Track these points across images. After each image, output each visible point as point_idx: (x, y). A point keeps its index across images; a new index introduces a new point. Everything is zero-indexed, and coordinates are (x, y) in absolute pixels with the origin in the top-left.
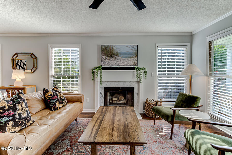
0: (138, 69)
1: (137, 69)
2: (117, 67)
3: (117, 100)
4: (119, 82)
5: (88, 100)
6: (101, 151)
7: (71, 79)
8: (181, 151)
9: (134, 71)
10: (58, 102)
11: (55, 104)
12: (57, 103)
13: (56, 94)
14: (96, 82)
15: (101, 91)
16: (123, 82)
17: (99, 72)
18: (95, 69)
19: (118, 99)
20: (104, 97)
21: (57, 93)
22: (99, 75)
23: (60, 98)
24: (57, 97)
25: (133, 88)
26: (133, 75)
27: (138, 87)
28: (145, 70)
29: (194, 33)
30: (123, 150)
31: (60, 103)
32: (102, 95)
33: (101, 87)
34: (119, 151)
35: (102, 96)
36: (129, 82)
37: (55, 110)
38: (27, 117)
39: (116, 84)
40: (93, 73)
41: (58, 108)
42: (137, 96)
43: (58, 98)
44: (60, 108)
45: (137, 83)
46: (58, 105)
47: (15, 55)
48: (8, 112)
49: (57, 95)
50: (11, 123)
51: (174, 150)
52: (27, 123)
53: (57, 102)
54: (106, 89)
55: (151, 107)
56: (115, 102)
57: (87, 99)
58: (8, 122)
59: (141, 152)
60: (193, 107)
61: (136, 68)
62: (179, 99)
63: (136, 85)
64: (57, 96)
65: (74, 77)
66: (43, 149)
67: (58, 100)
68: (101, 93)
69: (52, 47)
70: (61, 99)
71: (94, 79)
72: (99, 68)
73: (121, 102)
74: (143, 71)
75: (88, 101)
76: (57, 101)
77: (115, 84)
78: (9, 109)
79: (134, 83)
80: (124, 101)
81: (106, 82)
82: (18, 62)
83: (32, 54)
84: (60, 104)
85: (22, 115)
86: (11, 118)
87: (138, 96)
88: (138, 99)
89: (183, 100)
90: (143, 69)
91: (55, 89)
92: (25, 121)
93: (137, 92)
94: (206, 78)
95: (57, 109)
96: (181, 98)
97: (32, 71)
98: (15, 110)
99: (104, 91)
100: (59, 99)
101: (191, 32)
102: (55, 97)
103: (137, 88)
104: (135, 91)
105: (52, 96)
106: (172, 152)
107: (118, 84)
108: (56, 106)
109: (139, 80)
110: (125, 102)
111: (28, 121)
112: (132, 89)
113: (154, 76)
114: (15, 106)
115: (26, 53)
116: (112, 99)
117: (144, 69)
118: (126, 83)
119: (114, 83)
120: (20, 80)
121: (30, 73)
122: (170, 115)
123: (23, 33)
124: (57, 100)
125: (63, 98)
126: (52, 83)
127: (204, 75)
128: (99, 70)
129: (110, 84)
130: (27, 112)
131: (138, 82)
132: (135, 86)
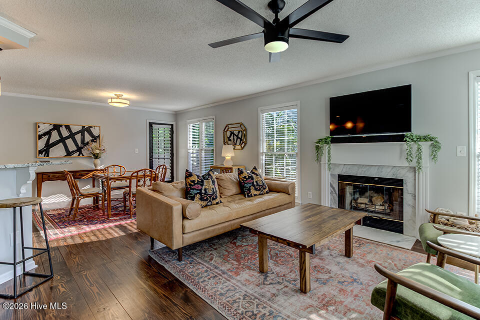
0: (412, 140)
1: (408, 139)
2: (362, 136)
3: (366, 204)
4: (368, 168)
5: (310, 194)
9: (402, 144)
11: (249, 190)
12: (252, 188)
13: (252, 177)
14: (322, 165)
15: (333, 181)
16: (377, 167)
17: (326, 147)
18: (319, 141)
19: (371, 201)
20: (337, 193)
21: (253, 175)
23: (256, 182)
25: (402, 180)
26: (401, 152)
28: (433, 141)
31: (256, 189)
32: (334, 188)
33: (332, 175)
35: (333, 191)
36: (390, 169)
37: (248, 196)
38: (213, 194)
39: (360, 170)
40: (317, 147)
41: (253, 195)
42: (413, 200)
43: (253, 182)
44: (255, 195)
45: (412, 170)
46: (253, 192)
47: (226, 127)
48: (197, 185)
50: (198, 196)
52: (212, 200)
54: (341, 178)
56: (362, 206)
57: (309, 192)
58: (196, 194)
61: (406, 137)
63: (410, 175)
64: (253, 179)
66: (221, 229)
68: (331, 186)
69: (263, 112)
70: (258, 184)
71: (318, 159)
72: (326, 139)
73: (375, 208)
74: (426, 144)
75: (310, 196)
76: (253, 186)
77: (357, 170)
78: (197, 183)
79: (406, 170)
80: (383, 208)
81: (341, 166)
82: (238, 134)
83: (241, 125)
85: (207, 191)
86: (198, 191)
87: (415, 199)
88: (414, 207)
90: (425, 139)
91: (254, 171)
92: (210, 197)
93: (413, 190)
95: (251, 196)
97: (241, 147)
98: (202, 185)
99: (338, 183)
100: (255, 184)
102: (250, 181)
103: (413, 181)
104: (408, 188)
105: (247, 179)
107: (364, 170)
108: (250, 192)
109: (414, 164)
111: (213, 199)
112: (400, 182)
113: (466, 155)
114: (202, 182)
115: (236, 124)
116: (356, 200)
117: (429, 138)
118: (384, 170)
119: (356, 168)
120: (230, 158)
121: (239, 149)
123: (237, 98)
124: (252, 184)
125: (261, 183)
126: (263, 163)
128: (326, 143)
129: (349, 169)
130: (213, 190)
131: (414, 167)
132: (407, 176)
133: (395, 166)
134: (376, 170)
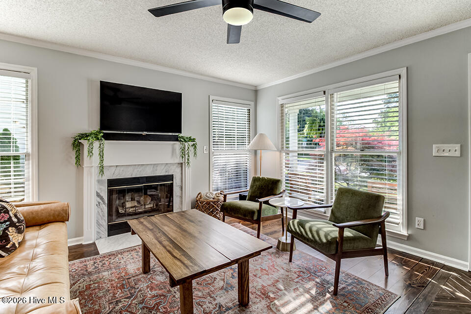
0: (184, 140)
1: (182, 140)
2: (141, 134)
3: (135, 207)
4: (144, 166)
6: (170, 303)
7: (14, 163)
8: (277, 256)
9: (175, 144)
10: (14, 228)
11: (5, 237)
12: (11, 231)
14: (85, 169)
15: (100, 189)
16: (152, 166)
17: (96, 144)
18: (84, 136)
19: (138, 202)
20: (107, 202)
22: (96, 151)
24: (6, 217)
25: (173, 175)
26: (173, 150)
27: (182, 174)
28: (194, 141)
29: (259, 88)
30: (206, 284)
31: (20, 231)
32: (102, 198)
33: (99, 181)
34: (200, 288)
35: (100, 201)
36: (164, 166)
37: (7, 251)
39: (136, 170)
40: (78, 146)
41: (17, 246)
42: (180, 191)
43: (10, 217)
45: (180, 165)
46: (15, 238)
49: (7, 209)
51: (270, 257)
53: (10, 229)
54: (111, 183)
55: (209, 207)
56: (131, 210)
59: (233, 276)
60: (276, 195)
61: (179, 137)
62: (255, 187)
63: (179, 170)
64: (7, 212)
65: (10, 160)
67: (13, 224)
68: (98, 195)
70: (19, 221)
73: (145, 208)
74: (191, 143)
76: (11, 225)
77: (133, 171)
79: (175, 166)
80: (152, 206)
81: (112, 168)
84: (19, 233)
87: (182, 190)
88: (181, 197)
89: (262, 187)
90: (190, 139)
93: (180, 183)
94: (278, 153)
95: (14, 248)
96: (258, 183)
100: (15, 220)
101: (256, 85)
102: (3, 217)
103: (180, 175)
104: (176, 182)
106: (270, 261)
107: (140, 170)
108: (9, 241)
110: (154, 206)
112: (171, 177)
113: (208, 152)
116: (123, 205)
117: (192, 139)
118: (159, 168)
119: (131, 169)
122: (255, 210)
124: (8, 223)
127: (276, 150)
128: (97, 139)
129: (123, 171)
131: (182, 163)
132: (176, 172)
133: (167, 164)
134: (152, 169)
